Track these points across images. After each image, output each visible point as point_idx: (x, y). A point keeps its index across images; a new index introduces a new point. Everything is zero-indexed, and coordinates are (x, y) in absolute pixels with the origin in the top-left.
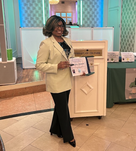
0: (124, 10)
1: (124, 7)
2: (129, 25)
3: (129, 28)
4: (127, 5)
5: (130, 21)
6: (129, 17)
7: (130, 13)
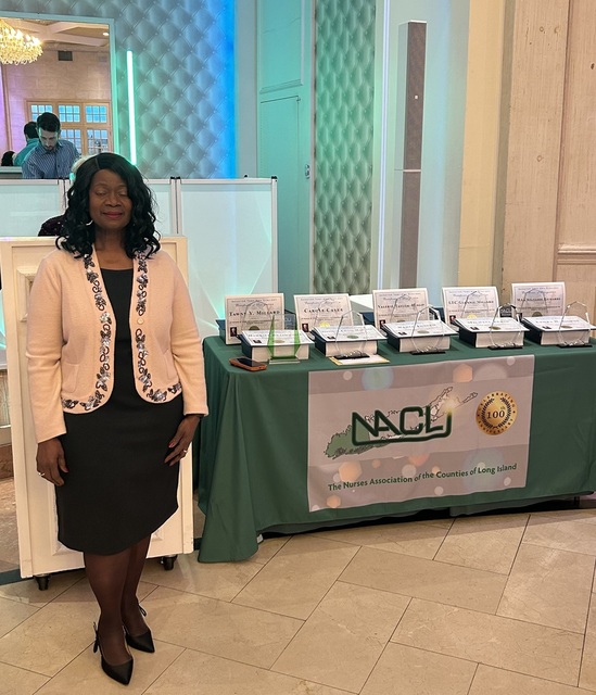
0: (322, 102)
1: (322, 87)
2: (345, 171)
3: (345, 181)
4: (334, 76)
5: (352, 153)
6: (346, 134)
7: (349, 116)
